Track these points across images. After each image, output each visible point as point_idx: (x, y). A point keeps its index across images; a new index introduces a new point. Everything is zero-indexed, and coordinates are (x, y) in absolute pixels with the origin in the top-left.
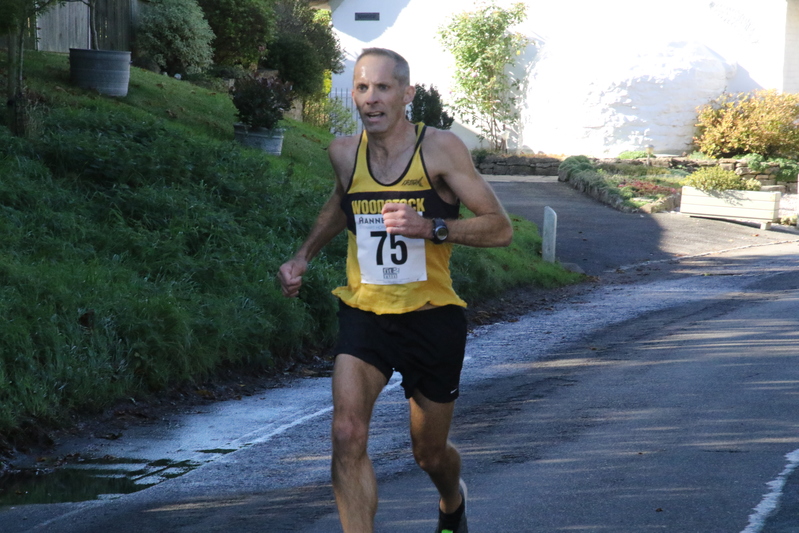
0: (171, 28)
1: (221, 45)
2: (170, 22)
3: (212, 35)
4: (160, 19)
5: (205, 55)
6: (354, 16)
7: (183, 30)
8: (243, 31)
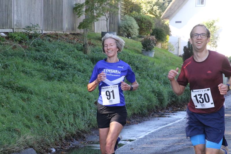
0: (128, 26)
1: (141, 30)
2: (128, 25)
3: (138, 28)
4: (126, 24)
5: (136, 32)
6: (175, 22)
7: (131, 26)
8: (146, 26)
